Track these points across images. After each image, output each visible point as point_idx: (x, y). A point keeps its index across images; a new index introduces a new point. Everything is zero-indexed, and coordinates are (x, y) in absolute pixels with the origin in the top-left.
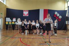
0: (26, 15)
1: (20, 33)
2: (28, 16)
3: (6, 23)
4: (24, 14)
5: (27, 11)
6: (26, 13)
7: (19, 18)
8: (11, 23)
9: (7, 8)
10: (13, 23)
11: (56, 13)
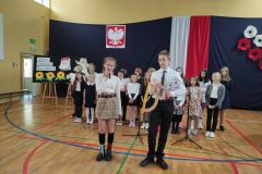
3: (37, 75)
4: (109, 40)
5: (119, 28)
7: (82, 59)
8: (53, 76)
9: (51, 21)
10: (61, 76)
11: (250, 32)
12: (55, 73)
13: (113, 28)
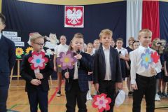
0: (74, 23)
1: (59, 93)
2: (82, 26)
4: (67, 20)
5: (77, 9)
6: (74, 17)
8: (22, 52)
12: (24, 49)
13: (71, 9)
